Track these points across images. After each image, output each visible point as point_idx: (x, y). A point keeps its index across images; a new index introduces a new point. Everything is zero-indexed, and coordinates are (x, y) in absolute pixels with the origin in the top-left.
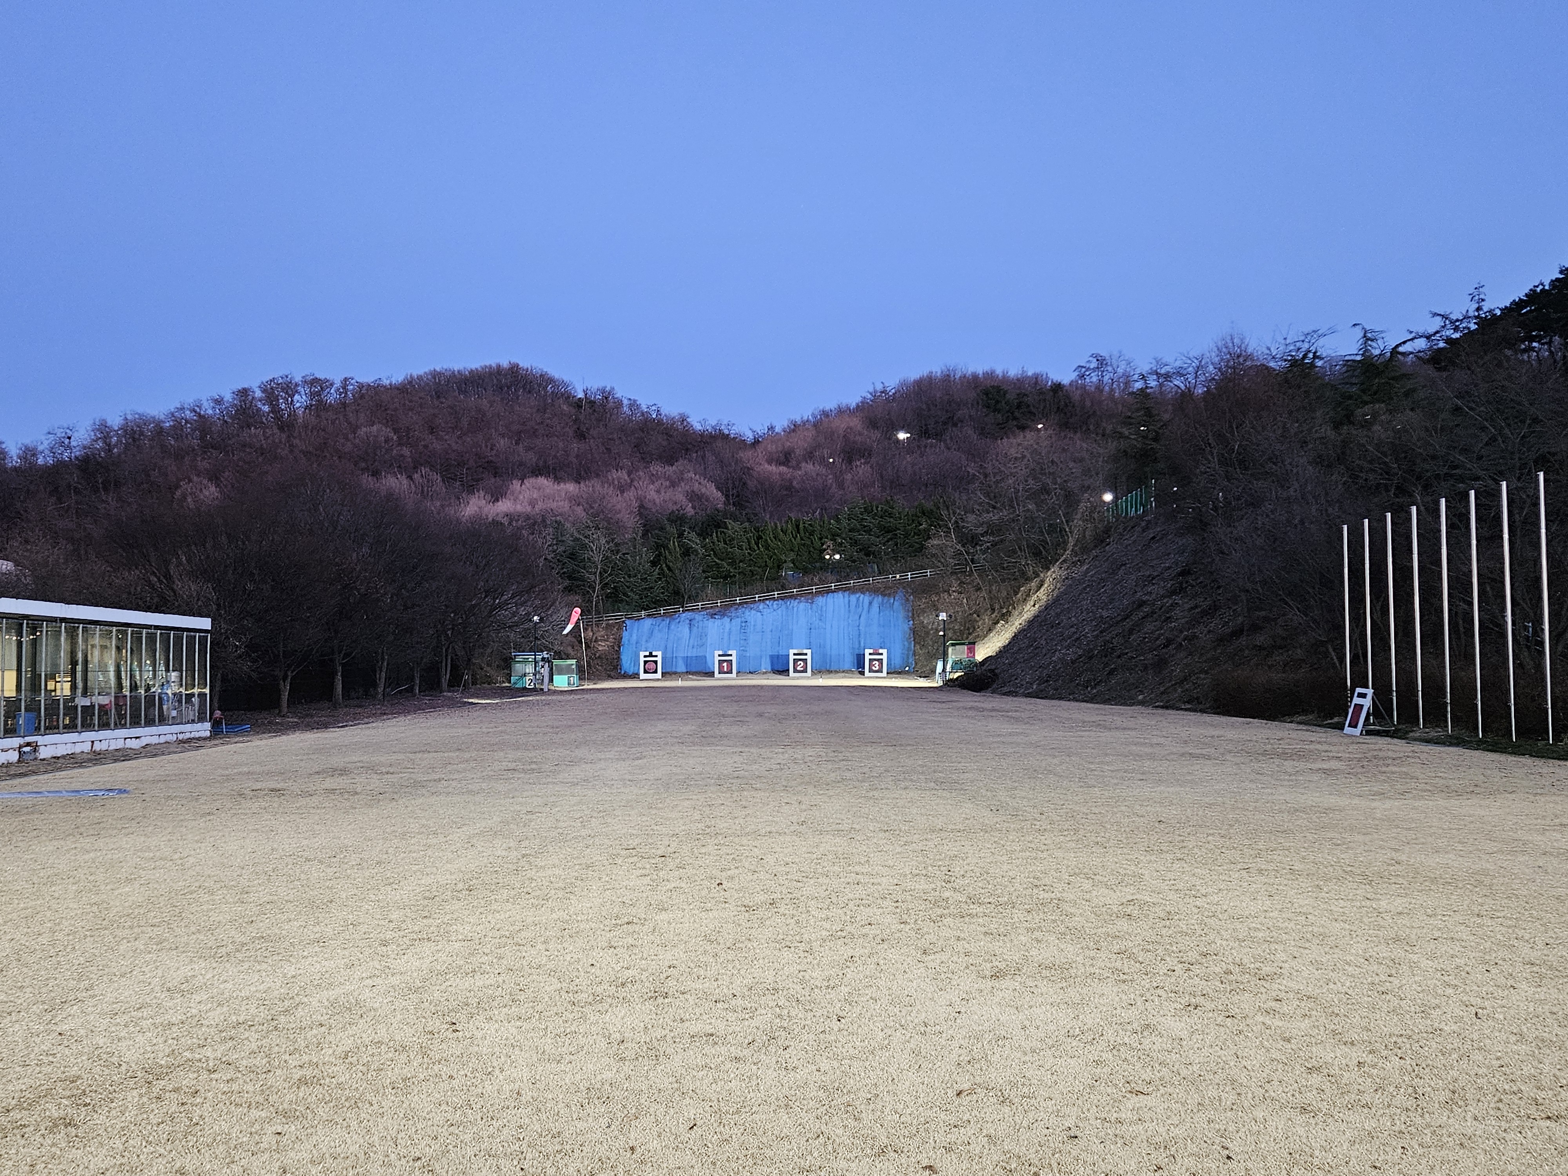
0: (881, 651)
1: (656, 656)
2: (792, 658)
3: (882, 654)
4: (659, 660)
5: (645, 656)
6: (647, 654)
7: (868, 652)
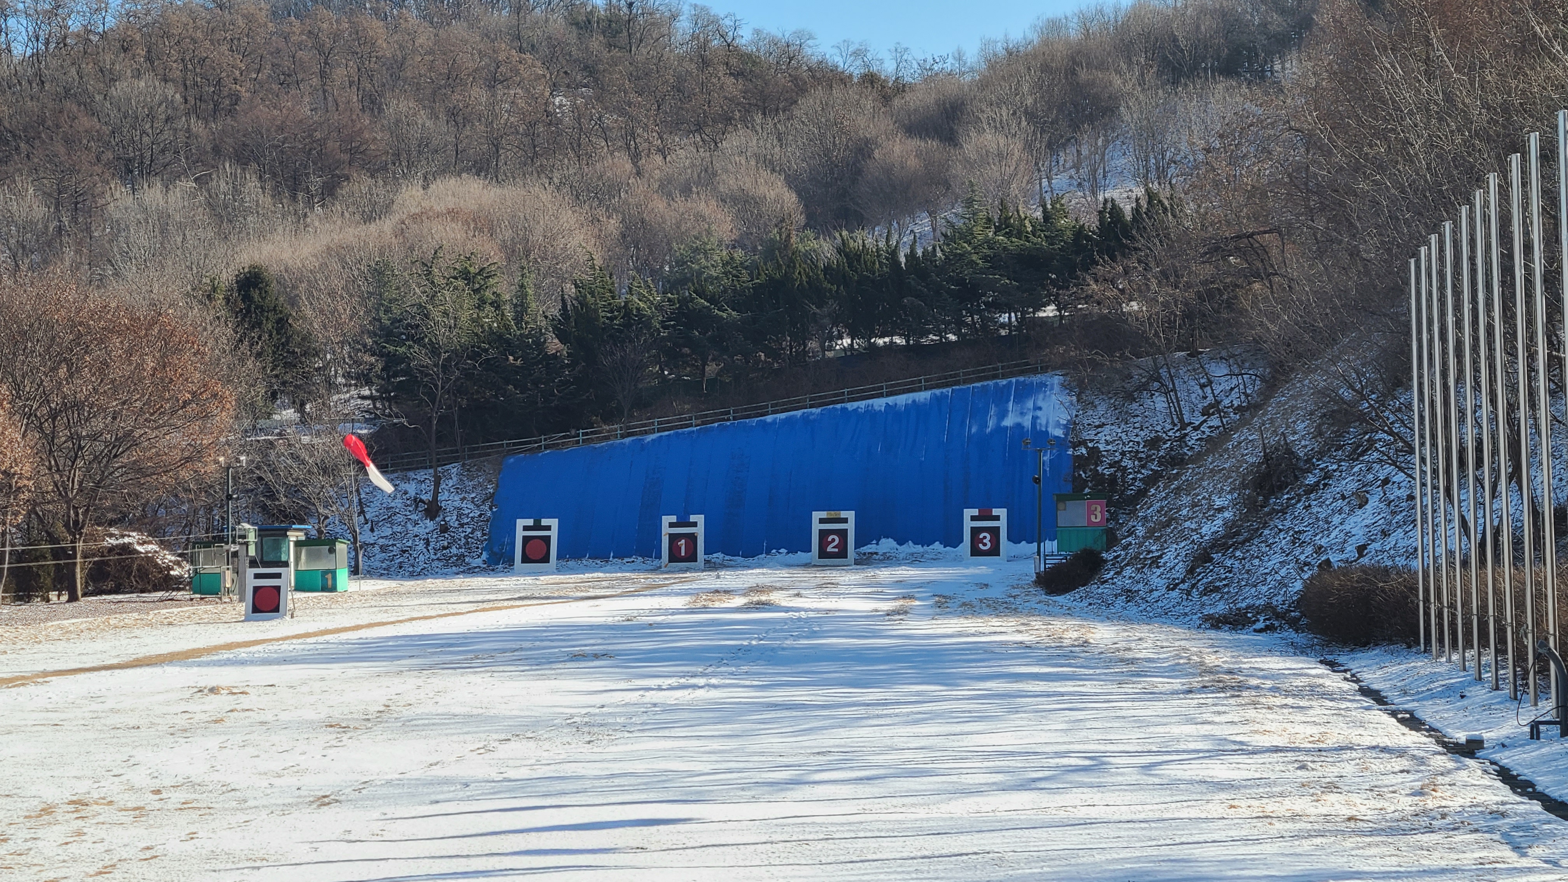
0: (995, 512)
1: (548, 528)
2: (816, 527)
3: (997, 518)
4: (554, 534)
5: (526, 528)
6: (530, 522)
7: (968, 513)
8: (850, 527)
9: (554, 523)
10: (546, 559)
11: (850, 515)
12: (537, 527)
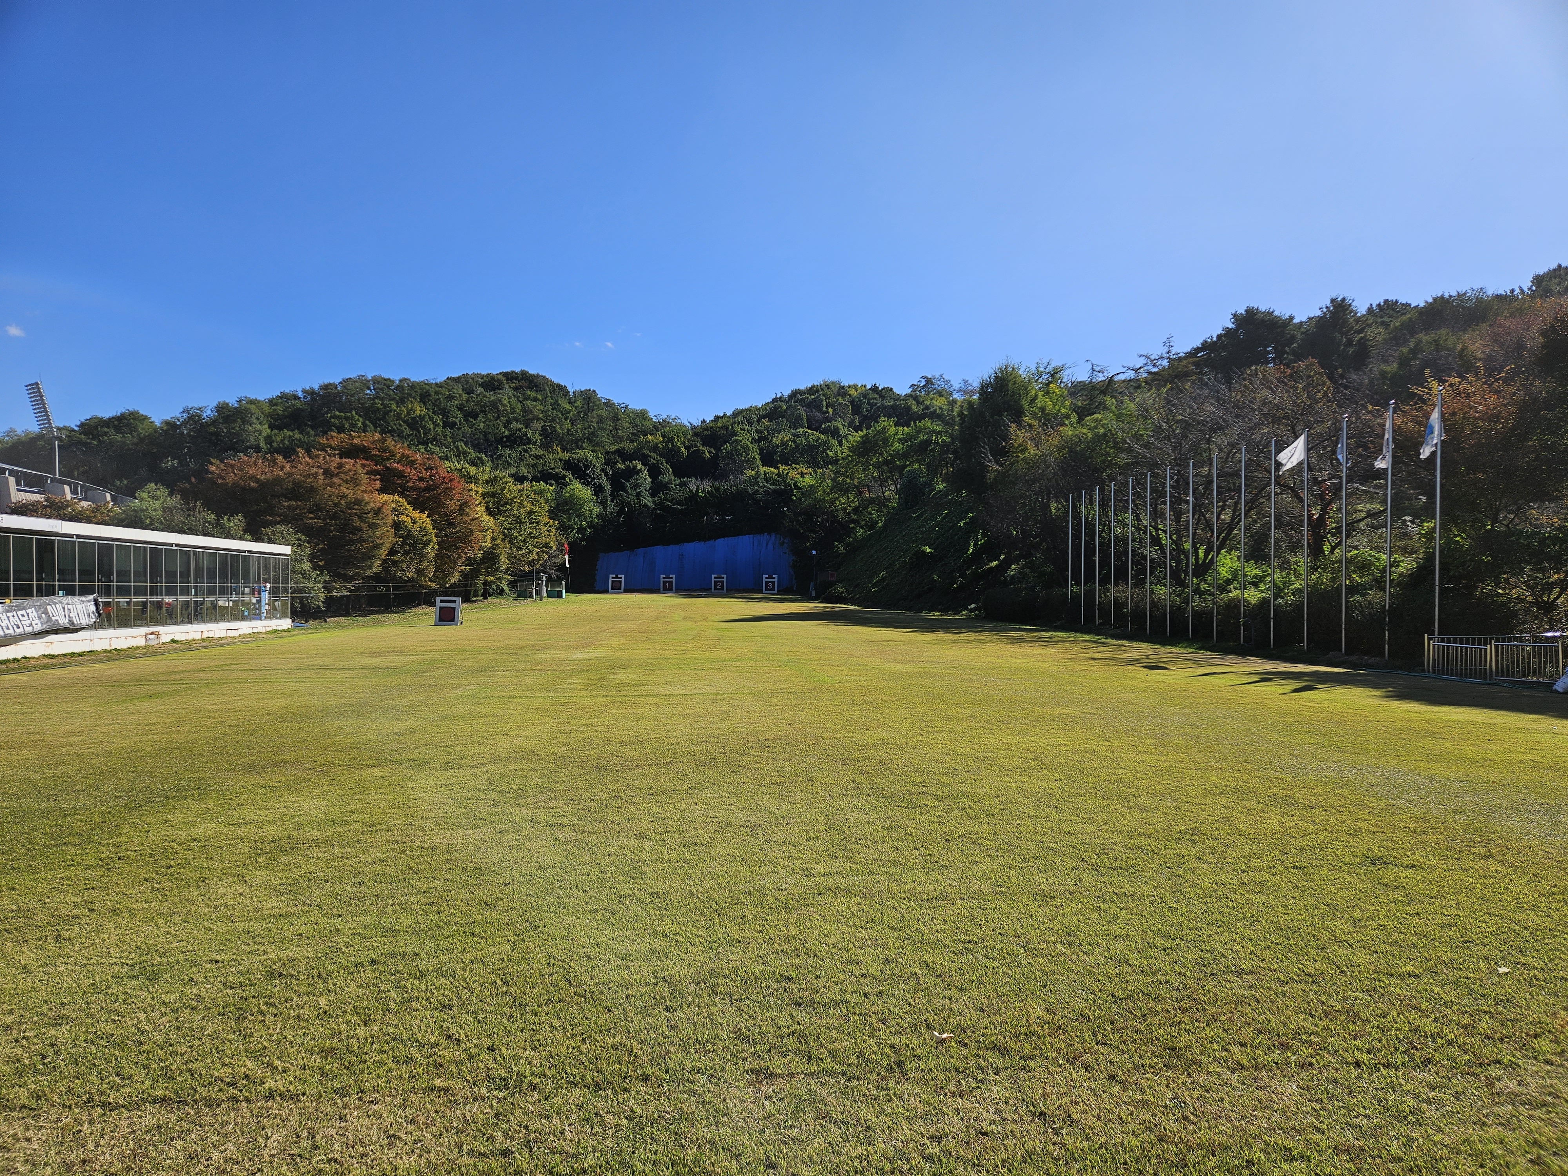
0: (773, 576)
1: (621, 578)
2: (713, 580)
3: (774, 578)
4: (623, 580)
5: (613, 578)
6: (614, 576)
7: (765, 576)
8: (725, 580)
9: (623, 576)
10: (620, 589)
11: (725, 576)
12: (617, 577)
